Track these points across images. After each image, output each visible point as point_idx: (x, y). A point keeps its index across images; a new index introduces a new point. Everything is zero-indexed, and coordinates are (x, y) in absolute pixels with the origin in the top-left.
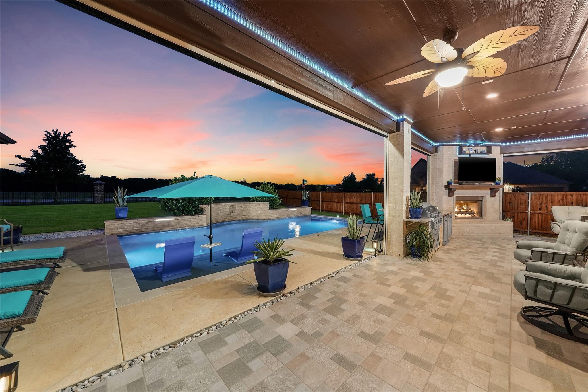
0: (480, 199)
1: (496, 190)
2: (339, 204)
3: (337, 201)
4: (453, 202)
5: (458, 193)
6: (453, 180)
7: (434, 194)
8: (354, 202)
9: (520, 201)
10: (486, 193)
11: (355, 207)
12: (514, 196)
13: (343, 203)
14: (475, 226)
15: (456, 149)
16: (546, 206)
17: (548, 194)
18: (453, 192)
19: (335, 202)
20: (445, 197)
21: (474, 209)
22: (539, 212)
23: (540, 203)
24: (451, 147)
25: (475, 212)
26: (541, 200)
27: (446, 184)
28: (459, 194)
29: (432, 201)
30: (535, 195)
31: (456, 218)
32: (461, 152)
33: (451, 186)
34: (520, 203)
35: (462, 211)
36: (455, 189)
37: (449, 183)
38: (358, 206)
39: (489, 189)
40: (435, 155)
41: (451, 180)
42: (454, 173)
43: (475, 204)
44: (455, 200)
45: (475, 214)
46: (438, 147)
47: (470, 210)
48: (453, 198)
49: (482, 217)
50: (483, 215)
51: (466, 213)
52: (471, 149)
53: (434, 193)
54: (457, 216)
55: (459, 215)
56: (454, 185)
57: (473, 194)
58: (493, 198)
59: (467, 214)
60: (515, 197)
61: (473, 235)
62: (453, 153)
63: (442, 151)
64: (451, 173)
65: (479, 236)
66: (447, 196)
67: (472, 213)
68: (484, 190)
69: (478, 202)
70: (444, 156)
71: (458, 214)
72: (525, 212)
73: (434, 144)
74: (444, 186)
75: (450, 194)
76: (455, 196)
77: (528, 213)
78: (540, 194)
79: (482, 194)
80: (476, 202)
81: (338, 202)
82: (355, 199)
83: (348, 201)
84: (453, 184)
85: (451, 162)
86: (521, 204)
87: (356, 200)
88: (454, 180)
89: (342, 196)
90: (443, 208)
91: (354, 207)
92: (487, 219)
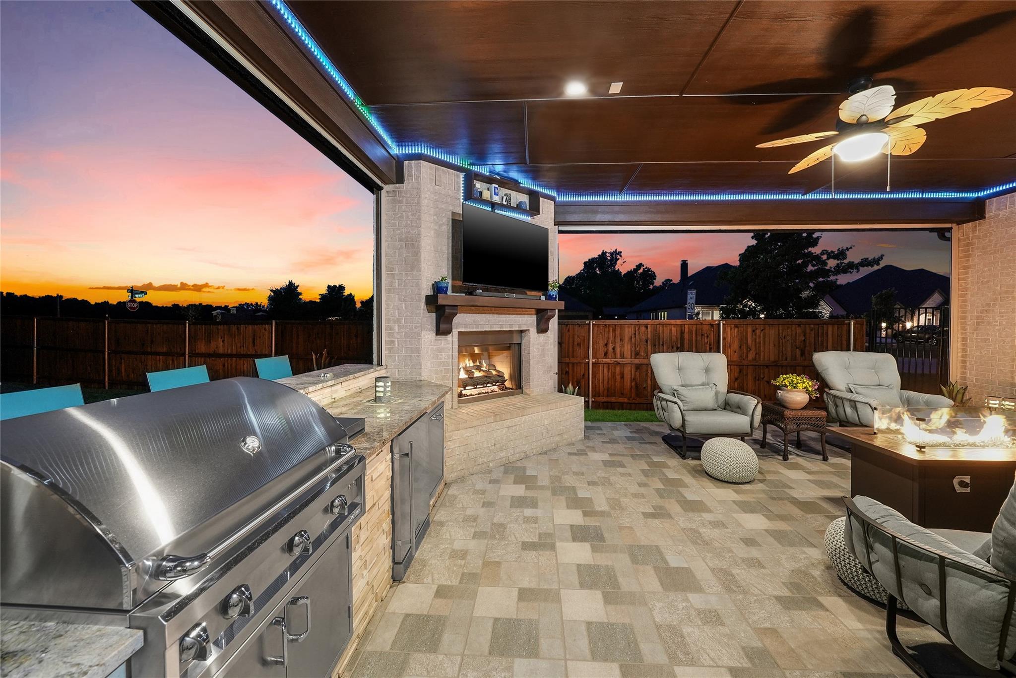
0: (516, 340)
1: (549, 314)
2: (173, 361)
3: (165, 350)
4: (451, 353)
5: (464, 322)
6: (449, 281)
7: (396, 328)
8: (221, 351)
9: (577, 340)
10: (528, 321)
11: (224, 366)
12: (568, 328)
13: (184, 355)
14: (508, 427)
15: (458, 183)
16: (613, 349)
17: (615, 325)
18: (449, 319)
19: (157, 354)
20: (429, 336)
21: (504, 367)
22: (605, 360)
23: (605, 342)
24: (443, 171)
25: (507, 376)
26: (606, 336)
27: (430, 293)
28: (466, 326)
29: (390, 350)
30: (598, 326)
31: (459, 402)
32: (470, 193)
33: (442, 300)
34: (576, 343)
35: (476, 377)
36: (455, 309)
37: (438, 288)
38: (234, 365)
39: (534, 311)
40: (397, 188)
41: (443, 279)
42: (454, 258)
43: (506, 353)
44: (456, 346)
45: (506, 381)
46: (406, 162)
47: (495, 370)
48: (452, 339)
49: (521, 388)
50: (524, 384)
51: (487, 380)
52: (496, 191)
53: (394, 322)
54: (464, 392)
55: (469, 391)
56: (450, 297)
57: (502, 326)
58: (542, 337)
59: (488, 383)
60: (569, 331)
61: (503, 454)
62: (450, 192)
63: (418, 177)
64: (445, 256)
65: (517, 453)
66: (434, 334)
67: (499, 379)
68: (525, 314)
69: (513, 346)
70: (423, 196)
71: (467, 388)
72: (584, 361)
73: (395, 150)
74: (424, 300)
75: (443, 326)
76: (455, 332)
77: (589, 363)
78: (606, 325)
79: (520, 326)
80: (508, 348)
81: (166, 354)
82: (223, 341)
83: (202, 348)
84: (449, 292)
85: (444, 220)
86: (578, 344)
87: (226, 345)
88: (453, 279)
89: (183, 337)
90: (423, 374)
91: (221, 367)
92: (531, 395)
